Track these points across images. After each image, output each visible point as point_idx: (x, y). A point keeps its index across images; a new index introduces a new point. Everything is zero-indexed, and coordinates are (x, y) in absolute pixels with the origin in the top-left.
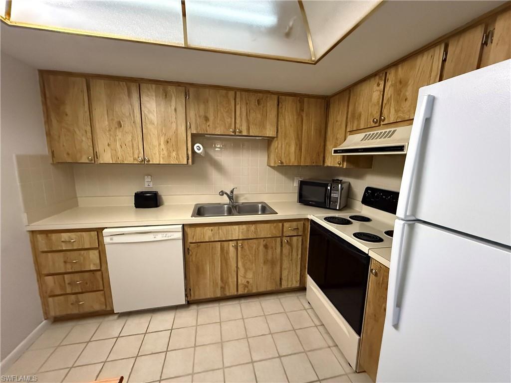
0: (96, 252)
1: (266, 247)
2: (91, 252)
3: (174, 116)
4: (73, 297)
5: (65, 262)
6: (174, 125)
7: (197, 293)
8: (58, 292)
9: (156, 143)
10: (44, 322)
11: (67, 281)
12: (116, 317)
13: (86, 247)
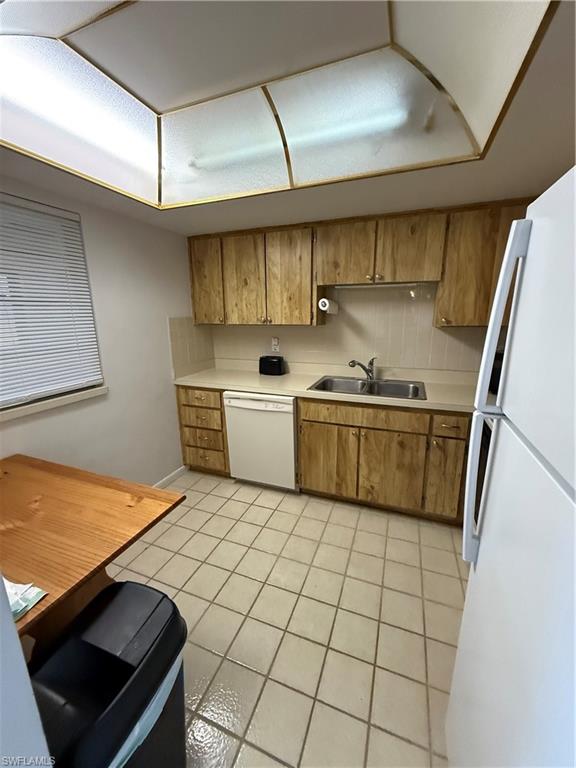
0: (219, 412)
1: (402, 444)
2: (215, 411)
3: (299, 266)
4: (201, 451)
5: (197, 417)
6: (298, 277)
7: (308, 481)
8: (192, 443)
9: (279, 301)
10: (183, 467)
11: (198, 435)
12: (233, 481)
13: (212, 406)
